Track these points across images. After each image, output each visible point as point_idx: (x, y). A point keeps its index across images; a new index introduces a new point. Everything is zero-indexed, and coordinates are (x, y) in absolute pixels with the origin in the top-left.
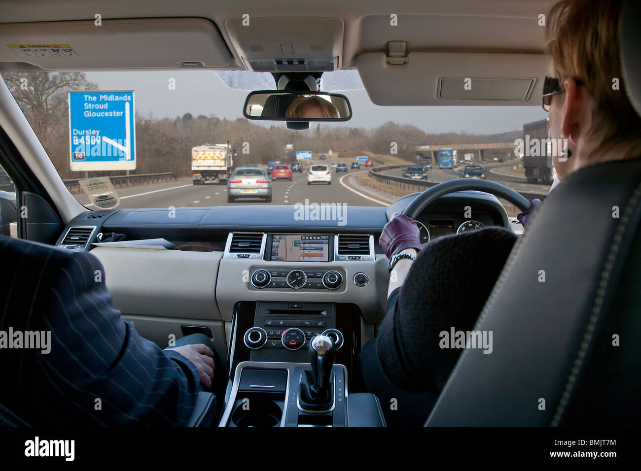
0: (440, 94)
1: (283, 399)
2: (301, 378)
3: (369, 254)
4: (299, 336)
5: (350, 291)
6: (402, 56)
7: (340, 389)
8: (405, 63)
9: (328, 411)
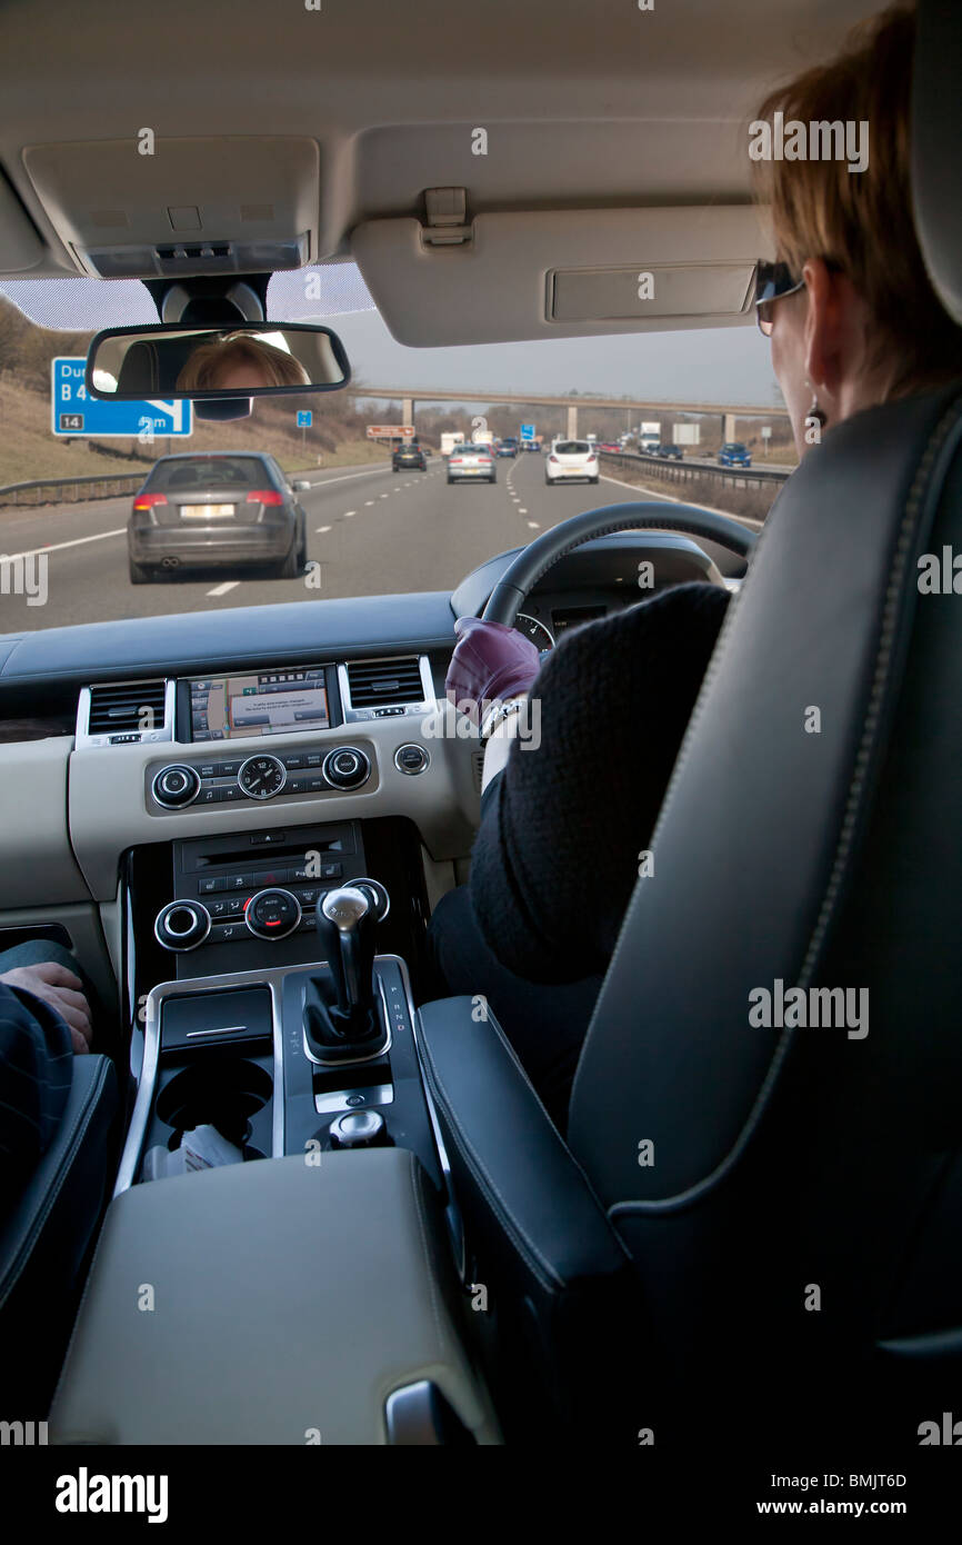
0: (553, 311)
1: (270, 1051)
2: (305, 997)
3: (423, 700)
4: (287, 904)
5: (390, 788)
6: (459, 225)
7: (397, 1007)
8: (466, 241)
9: (378, 1055)
